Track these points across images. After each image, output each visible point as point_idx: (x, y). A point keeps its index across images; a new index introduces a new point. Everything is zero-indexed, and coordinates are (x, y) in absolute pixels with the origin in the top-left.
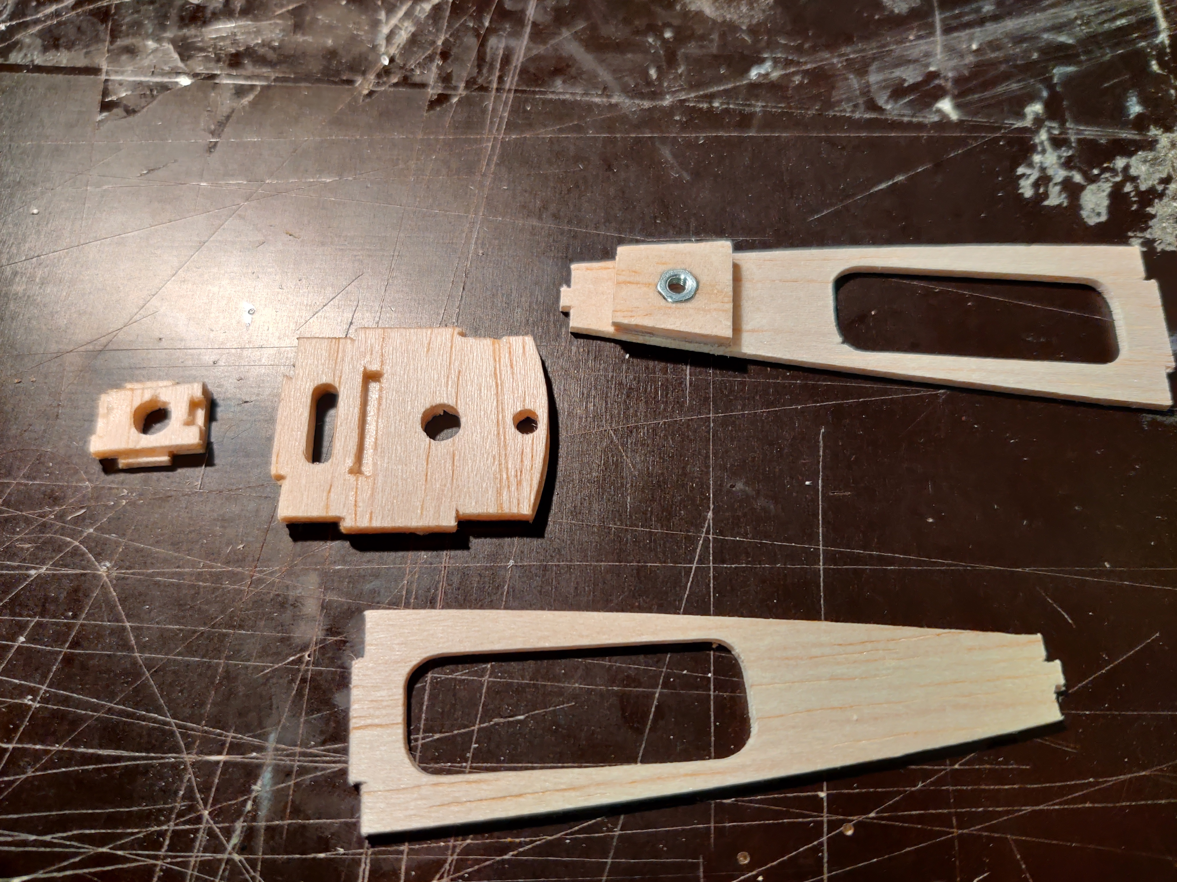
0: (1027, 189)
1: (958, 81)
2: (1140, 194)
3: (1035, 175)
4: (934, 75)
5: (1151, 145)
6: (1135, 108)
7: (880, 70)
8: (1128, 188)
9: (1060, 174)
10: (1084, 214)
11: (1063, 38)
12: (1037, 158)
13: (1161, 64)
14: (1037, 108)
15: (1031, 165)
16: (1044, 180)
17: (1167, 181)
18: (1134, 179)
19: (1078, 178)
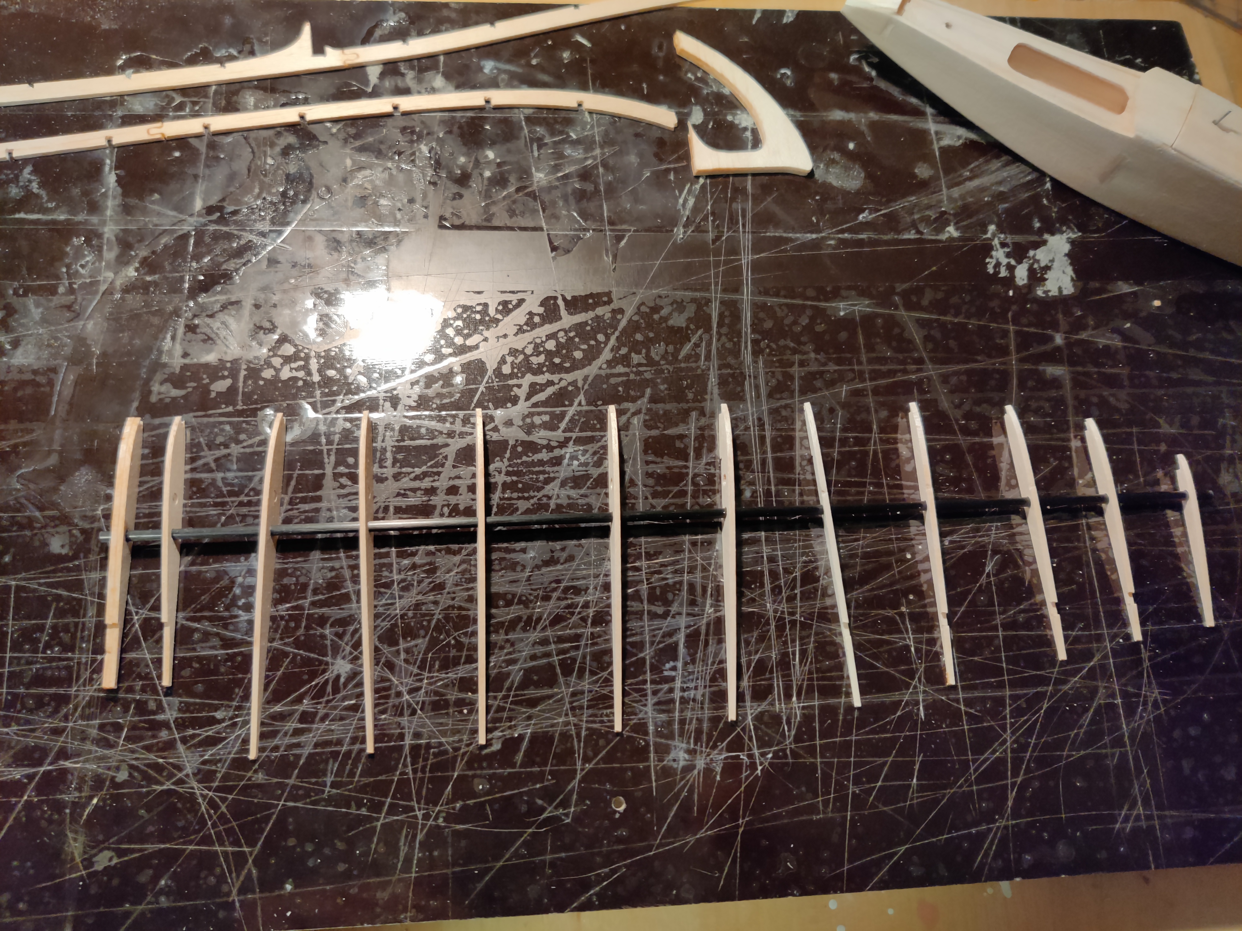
0: (991, 270)
1: (955, 215)
2: (1041, 268)
3: (994, 262)
4: (945, 213)
5: (1044, 243)
6: (1037, 225)
7: (919, 211)
8: (1036, 266)
9: (1004, 261)
10: (1017, 280)
11: (1002, 189)
12: (994, 253)
13: (1048, 199)
14: (992, 228)
15: (991, 257)
16: (998, 265)
17: (1052, 261)
18: (1038, 261)
19: (1013, 262)
